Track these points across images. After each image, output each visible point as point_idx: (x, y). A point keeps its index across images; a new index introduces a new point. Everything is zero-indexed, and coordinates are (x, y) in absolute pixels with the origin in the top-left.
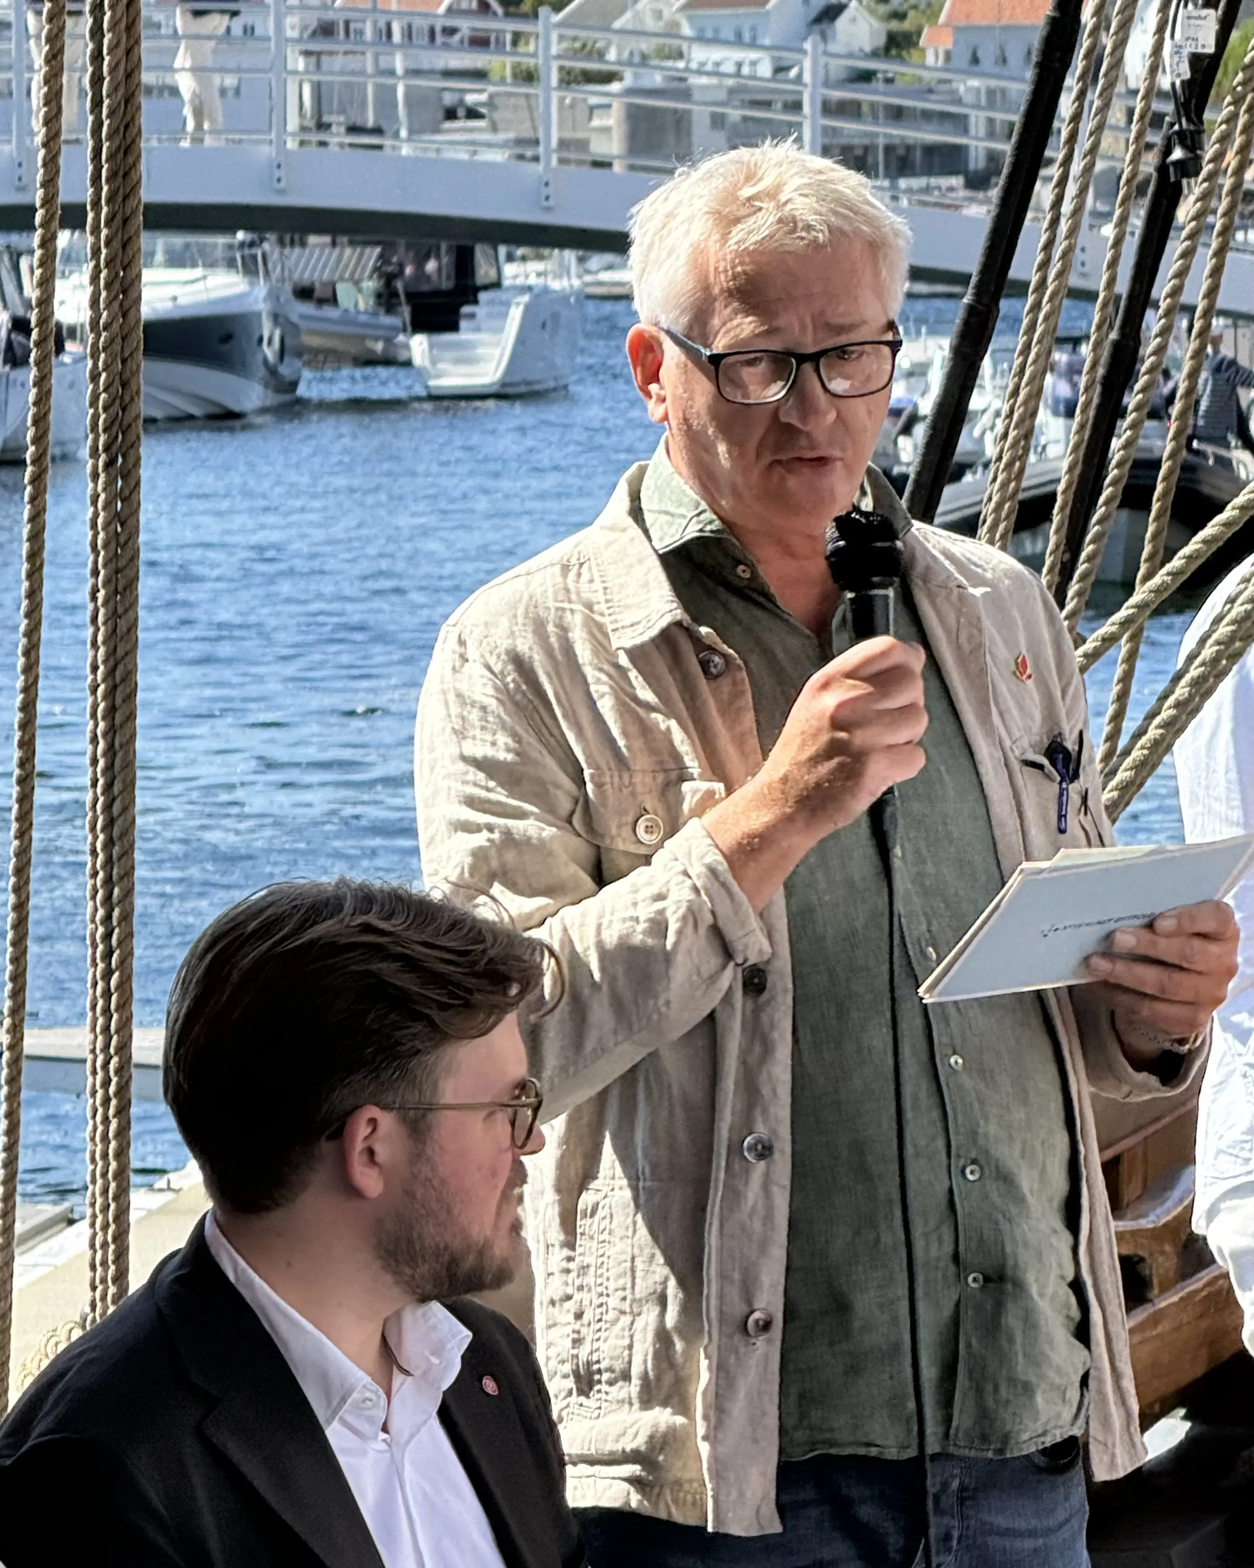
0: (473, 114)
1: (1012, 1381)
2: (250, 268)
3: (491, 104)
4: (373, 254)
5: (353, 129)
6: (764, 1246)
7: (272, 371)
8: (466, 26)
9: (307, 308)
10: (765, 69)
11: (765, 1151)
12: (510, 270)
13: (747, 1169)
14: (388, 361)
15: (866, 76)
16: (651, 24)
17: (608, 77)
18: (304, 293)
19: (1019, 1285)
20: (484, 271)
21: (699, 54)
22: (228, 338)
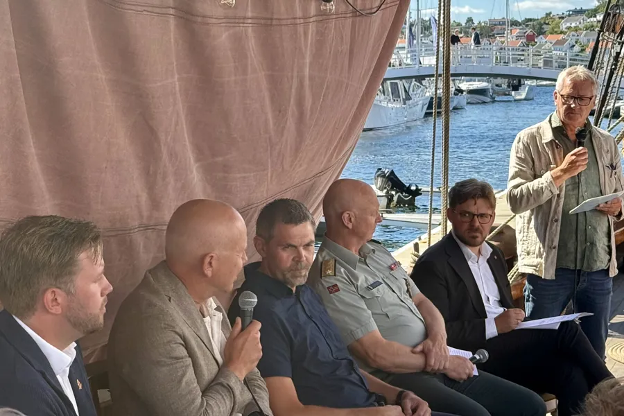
0: (522, 60)
1: (594, 260)
2: (488, 82)
3: (525, 59)
4: (507, 80)
5: (505, 63)
6: (555, 236)
7: (491, 96)
8: (521, 48)
9: (497, 88)
10: (563, 54)
11: (557, 221)
12: (526, 82)
13: (553, 224)
14: (509, 95)
15: (578, 55)
16: (547, 48)
17: (541, 55)
18: (497, 85)
19: (596, 245)
20: (522, 82)
21: (554, 52)
22: (485, 92)
